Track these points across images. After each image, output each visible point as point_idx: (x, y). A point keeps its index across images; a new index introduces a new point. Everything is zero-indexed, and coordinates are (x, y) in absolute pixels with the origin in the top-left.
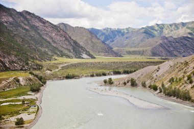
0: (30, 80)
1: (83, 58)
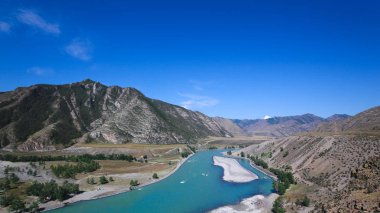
0: (185, 150)
1: (226, 137)
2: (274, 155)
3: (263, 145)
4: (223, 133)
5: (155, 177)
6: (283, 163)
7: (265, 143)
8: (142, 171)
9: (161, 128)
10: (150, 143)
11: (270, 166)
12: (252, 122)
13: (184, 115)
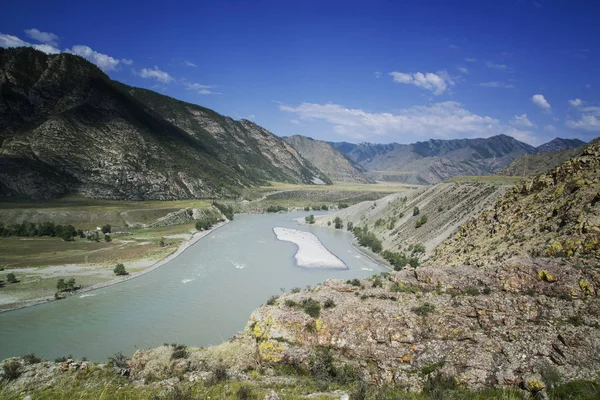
0: (208, 212)
1: (313, 184)
2: (398, 225)
3: (383, 202)
4: (307, 173)
5: (121, 271)
6: (412, 240)
7: (389, 199)
8: (93, 259)
9: (150, 162)
10: (124, 197)
11: (386, 247)
12: (380, 149)
13: (214, 129)
